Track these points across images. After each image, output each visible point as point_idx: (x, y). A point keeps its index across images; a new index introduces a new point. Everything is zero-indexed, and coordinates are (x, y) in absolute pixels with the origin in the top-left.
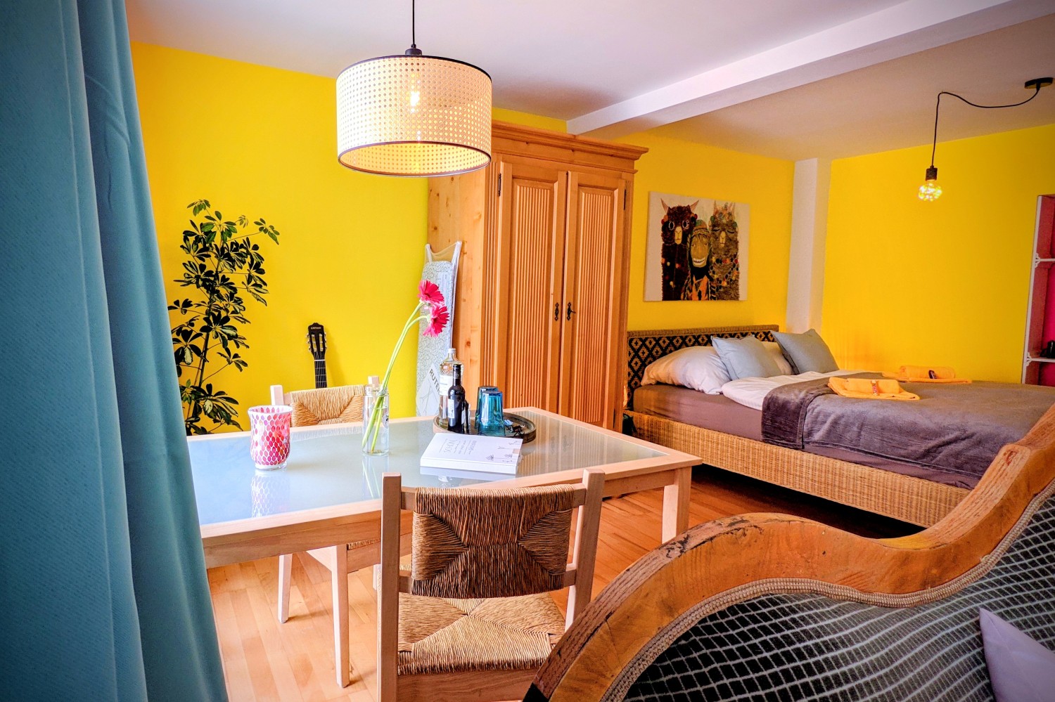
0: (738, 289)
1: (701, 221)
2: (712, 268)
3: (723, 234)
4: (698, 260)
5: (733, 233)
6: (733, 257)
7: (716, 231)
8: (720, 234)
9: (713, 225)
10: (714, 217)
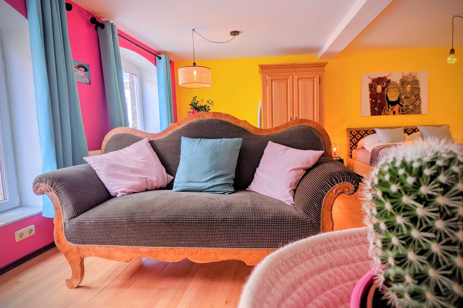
0: (421, 109)
1: (393, 82)
2: (402, 101)
3: (409, 86)
4: (392, 98)
5: (416, 84)
6: (416, 95)
7: (404, 85)
8: (406, 86)
9: (402, 83)
10: (402, 79)
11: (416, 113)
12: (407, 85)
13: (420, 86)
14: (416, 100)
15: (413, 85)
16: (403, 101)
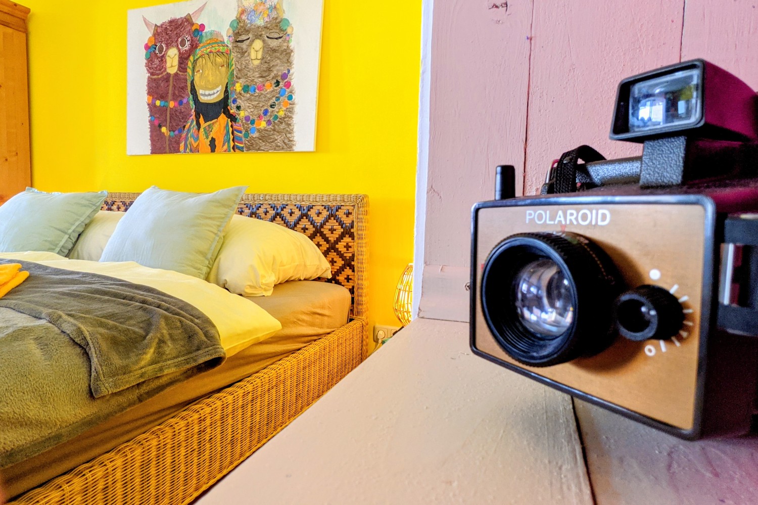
1: (212, 32)
5: (280, 38)
6: (279, 79)
7: (242, 41)
8: (250, 45)
9: (237, 34)
10: (239, 20)
11: (277, 148)
12: (253, 41)
13: (292, 45)
14: (278, 98)
15: (269, 41)
16: (239, 102)
